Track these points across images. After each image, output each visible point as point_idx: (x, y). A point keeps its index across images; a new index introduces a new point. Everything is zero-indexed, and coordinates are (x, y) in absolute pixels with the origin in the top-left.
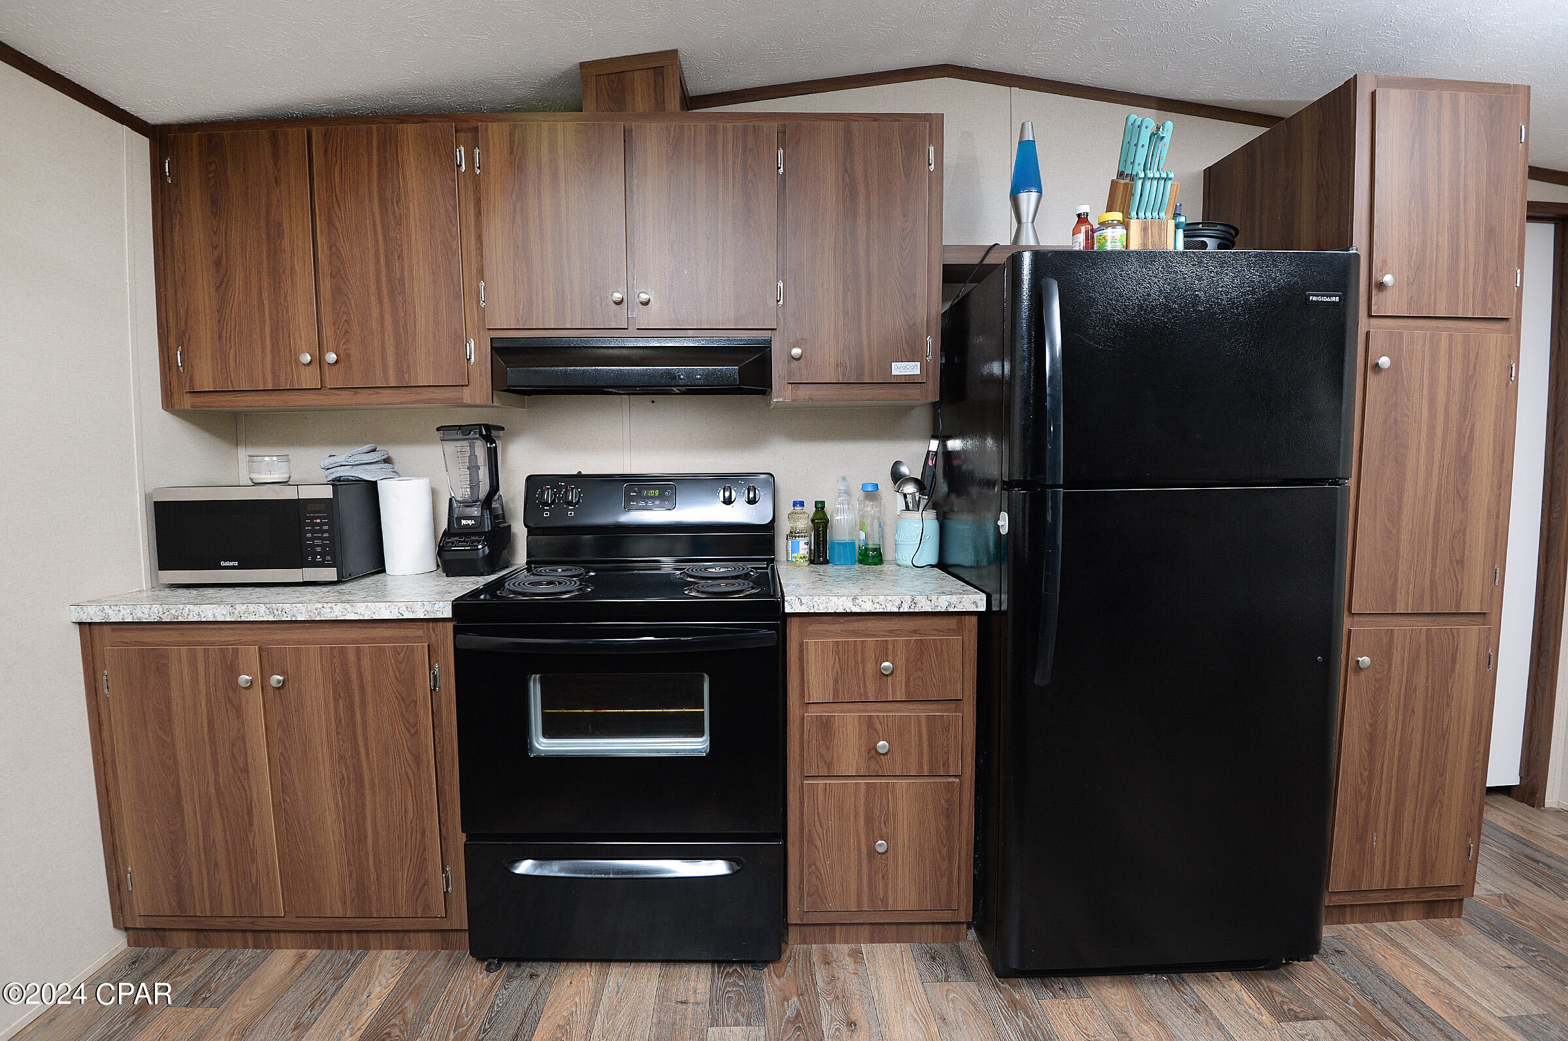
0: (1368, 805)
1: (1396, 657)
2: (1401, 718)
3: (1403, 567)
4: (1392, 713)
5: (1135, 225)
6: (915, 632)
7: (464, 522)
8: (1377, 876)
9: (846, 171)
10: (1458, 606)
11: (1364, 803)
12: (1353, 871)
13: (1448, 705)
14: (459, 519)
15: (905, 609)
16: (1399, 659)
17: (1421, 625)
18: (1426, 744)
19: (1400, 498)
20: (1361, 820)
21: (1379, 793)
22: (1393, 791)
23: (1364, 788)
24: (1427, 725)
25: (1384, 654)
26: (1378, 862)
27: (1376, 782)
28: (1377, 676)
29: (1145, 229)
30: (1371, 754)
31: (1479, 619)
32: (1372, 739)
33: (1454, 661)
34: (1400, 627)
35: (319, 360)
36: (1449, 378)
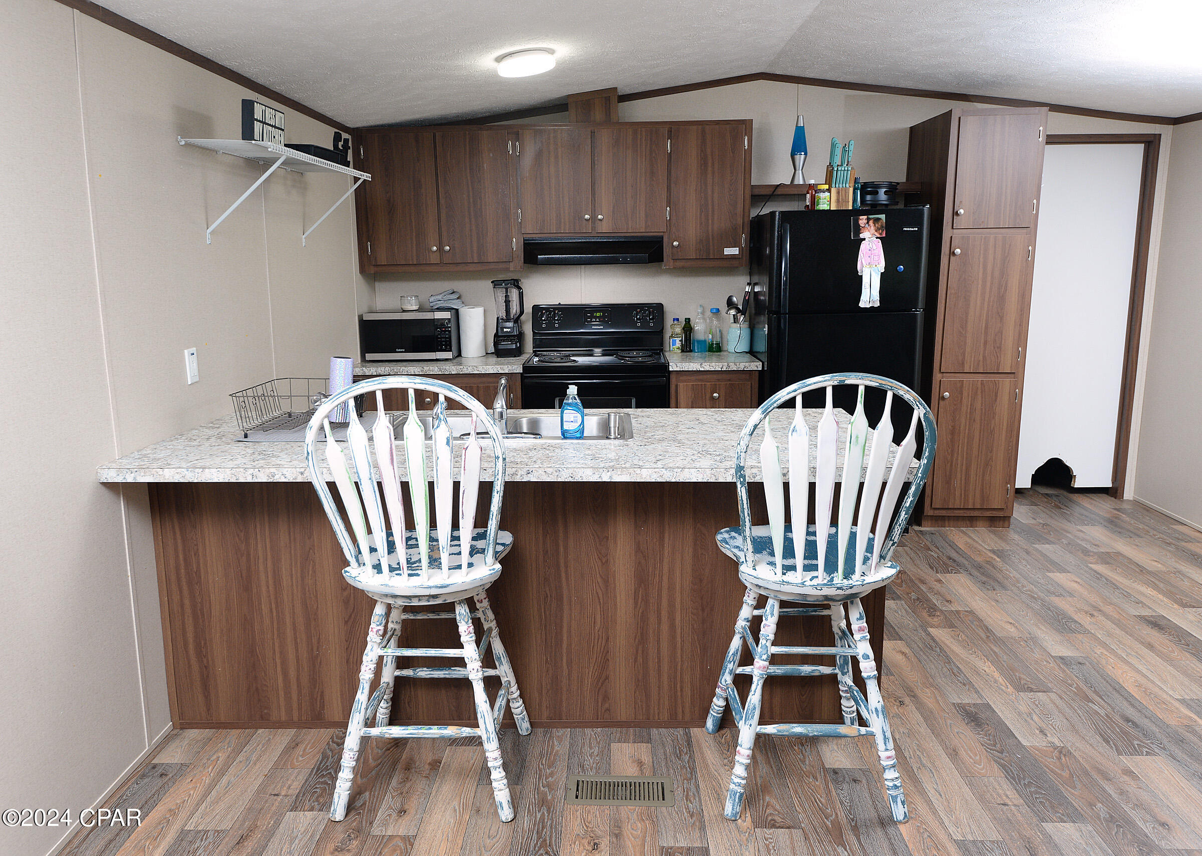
0: (951, 465)
1: (965, 394)
2: (968, 423)
3: (968, 349)
4: (963, 421)
5: (833, 190)
6: (729, 380)
7: (505, 330)
8: (958, 501)
9: (702, 151)
10: (998, 369)
11: (949, 464)
12: (945, 498)
13: (993, 418)
14: (502, 328)
15: (724, 369)
16: (966, 394)
17: (979, 378)
18: (982, 436)
19: (967, 317)
20: (948, 473)
21: (957, 460)
22: (965, 459)
23: (949, 458)
24: (982, 427)
25: (958, 390)
26: (957, 493)
27: (955, 455)
28: (955, 402)
29: (838, 193)
30: (952, 441)
31: (1012, 376)
32: (953, 433)
33: (996, 396)
34: (966, 378)
35: (441, 249)
36: (994, 258)
